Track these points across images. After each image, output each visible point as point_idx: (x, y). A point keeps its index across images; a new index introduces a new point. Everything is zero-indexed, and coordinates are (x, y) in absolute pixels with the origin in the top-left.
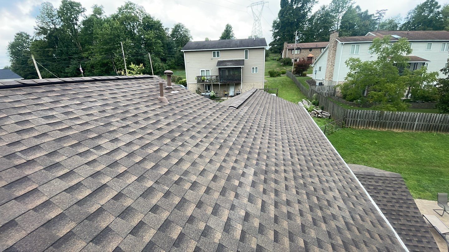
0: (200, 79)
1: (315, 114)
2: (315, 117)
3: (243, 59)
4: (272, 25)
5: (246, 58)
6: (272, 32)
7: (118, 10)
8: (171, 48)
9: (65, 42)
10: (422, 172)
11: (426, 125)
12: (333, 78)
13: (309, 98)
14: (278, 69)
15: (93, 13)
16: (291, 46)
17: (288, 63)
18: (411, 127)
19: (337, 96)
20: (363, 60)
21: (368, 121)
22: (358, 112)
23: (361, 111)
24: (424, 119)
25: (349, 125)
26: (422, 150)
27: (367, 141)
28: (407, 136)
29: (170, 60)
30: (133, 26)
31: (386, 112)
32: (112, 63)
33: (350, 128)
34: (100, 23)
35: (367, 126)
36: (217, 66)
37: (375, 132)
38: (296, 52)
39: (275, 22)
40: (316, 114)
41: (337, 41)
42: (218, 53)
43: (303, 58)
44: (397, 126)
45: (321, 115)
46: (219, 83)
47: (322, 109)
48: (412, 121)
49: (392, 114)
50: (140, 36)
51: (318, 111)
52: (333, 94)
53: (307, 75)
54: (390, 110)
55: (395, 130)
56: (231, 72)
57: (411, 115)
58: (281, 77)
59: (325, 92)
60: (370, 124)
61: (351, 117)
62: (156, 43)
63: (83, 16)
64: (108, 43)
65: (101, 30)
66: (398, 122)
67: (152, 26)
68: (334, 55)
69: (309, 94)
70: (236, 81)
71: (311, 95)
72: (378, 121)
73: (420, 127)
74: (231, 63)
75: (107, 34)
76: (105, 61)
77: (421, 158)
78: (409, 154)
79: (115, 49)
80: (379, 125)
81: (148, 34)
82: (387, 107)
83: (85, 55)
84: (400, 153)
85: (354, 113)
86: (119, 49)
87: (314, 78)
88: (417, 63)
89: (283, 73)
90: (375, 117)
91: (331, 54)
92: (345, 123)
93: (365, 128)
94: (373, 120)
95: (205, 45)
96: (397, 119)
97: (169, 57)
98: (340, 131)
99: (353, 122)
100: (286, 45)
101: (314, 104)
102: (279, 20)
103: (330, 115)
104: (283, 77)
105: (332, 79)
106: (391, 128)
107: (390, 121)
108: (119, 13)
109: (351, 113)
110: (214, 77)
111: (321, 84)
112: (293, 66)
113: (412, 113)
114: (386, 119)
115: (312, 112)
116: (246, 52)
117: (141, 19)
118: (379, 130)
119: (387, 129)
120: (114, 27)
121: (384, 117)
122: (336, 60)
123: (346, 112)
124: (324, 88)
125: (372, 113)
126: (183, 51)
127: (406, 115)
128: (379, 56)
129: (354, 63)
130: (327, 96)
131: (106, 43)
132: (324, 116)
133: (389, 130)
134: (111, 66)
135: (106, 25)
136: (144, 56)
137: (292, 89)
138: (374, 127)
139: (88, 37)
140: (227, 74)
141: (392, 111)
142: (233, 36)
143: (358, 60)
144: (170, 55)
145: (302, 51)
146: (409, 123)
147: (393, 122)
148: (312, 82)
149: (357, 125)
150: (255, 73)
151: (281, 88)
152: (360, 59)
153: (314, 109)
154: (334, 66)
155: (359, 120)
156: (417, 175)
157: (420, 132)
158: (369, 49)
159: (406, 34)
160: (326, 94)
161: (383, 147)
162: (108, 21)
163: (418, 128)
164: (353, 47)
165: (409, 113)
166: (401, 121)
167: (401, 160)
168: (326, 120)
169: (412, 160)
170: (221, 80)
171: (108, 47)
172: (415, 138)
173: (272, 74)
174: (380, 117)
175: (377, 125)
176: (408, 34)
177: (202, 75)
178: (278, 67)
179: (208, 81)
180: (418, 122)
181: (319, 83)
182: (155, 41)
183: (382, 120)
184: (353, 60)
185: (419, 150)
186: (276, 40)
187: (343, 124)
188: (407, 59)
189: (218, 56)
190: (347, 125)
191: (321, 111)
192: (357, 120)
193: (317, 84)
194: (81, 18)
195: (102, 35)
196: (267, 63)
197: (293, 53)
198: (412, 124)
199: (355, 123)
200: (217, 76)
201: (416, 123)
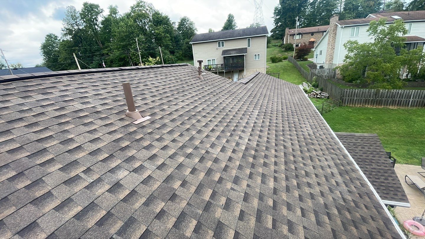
0: (207, 68)
1: (314, 95)
2: (314, 97)
3: (246, 47)
4: (274, 12)
5: (249, 46)
6: (274, 19)
7: (131, 9)
8: (178, 41)
9: (88, 41)
10: (413, 144)
11: (421, 102)
12: (334, 61)
13: (309, 81)
14: (279, 54)
15: (109, 14)
16: (292, 31)
17: (289, 48)
18: (407, 104)
19: (337, 78)
20: (361, 42)
21: (364, 99)
22: (355, 92)
23: (358, 90)
24: (419, 96)
25: (346, 103)
26: (414, 124)
27: (362, 117)
28: (402, 112)
29: (178, 53)
30: (145, 23)
31: (382, 90)
32: (128, 57)
33: (347, 106)
34: (117, 22)
35: (363, 104)
36: (222, 55)
37: (371, 109)
38: (297, 37)
39: (276, 9)
40: (316, 95)
41: (337, 25)
42: (223, 43)
43: (304, 43)
44: (393, 103)
45: (320, 96)
46: (224, 71)
47: (322, 90)
48: (407, 98)
49: (388, 92)
50: (151, 32)
51: (317, 92)
52: (333, 76)
53: (308, 59)
54: (386, 89)
55: (391, 107)
56: (235, 60)
57: (406, 92)
58: (282, 62)
59: (325, 74)
60: (366, 102)
61: (347, 96)
62: (165, 37)
63: (102, 16)
64: (124, 40)
65: (118, 29)
66: (394, 99)
67: (161, 21)
68: (334, 38)
69: (309, 77)
70: (240, 68)
71: (312, 77)
72: (375, 99)
73: (415, 104)
74: (235, 52)
75: (123, 32)
76: (123, 56)
77: (413, 131)
78: (402, 128)
79: (131, 44)
80: (375, 103)
81: (158, 29)
82: (383, 85)
83: (105, 51)
84: (394, 127)
85: (351, 92)
86: (133, 44)
87: (315, 62)
88: (417, 43)
89: (285, 59)
90: (372, 96)
91: (331, 37)
92: (343, 102)
93: (361, 106)
94: (369, 98)
95: (211, 37)
96: (393, 96)
97: (177, 49)
98: (337, 109)
99: (349, 100)
100: (287, 30)
101: (313, 86)
102: (280, 6)
103: (328, 95)
104: (285, 63)
105: (332, 61)
106: (387, 105)
107: (386, 99)
108: (132, 12)
109: (348, 93)
110: (220, 65)
111: (321, 67)
112: (294, 52)
113: (407, 91)
114: (382, 97)
115: (311, 93)
116: (249, 40)
117: (151, 15)
118: (375, 107)
119: (383, 106)
120: (129, 25)
121: (380, 94)
122: (336, 44)
123: (343, 91)
124: (324, 71)
125: (368, 92)
126: (192, 43)
127: (401, 92)
128: (376, 37)
129: (352, 46)
130: (327, 78)
131: (123, 40)
132: (323, 97)
133: (385, 107)
134: (127, 60)
135: (122, 24)
136: (155, 50)
137: (293, 74)
138: (371, 105)
139: (107, 35)
140: (231, 61)
141: (388, 89)
142: (235, 26)
143: (356, 42)
144: (177, 47)
145: (304, 35)
146: (404, 100)
147: (388, 99)
148: (314, 66)
149: (354, 103)
150: (257, 59)
151: (282, 73)
152: (358, 42)
153: (313, 90)
154: (334, 49)
155: (356, 98)
156: (407, 145)
157: (415, 108)
158: (367, 31)
159: (406, 15)
160: (326, 76)
161: (378, 122)
162: (122, 20)
163: (413, 104)
164: (353, 29)
165: (404, 91)
166: (397, 98)
167: (394, 133)
168: (325, 100)
169: (405, 133)
170: (226, 67)
171: (125, 43)
172: (410, 113)
173: (274, 60)
174: (376, 95)
175: (373, 102)
176: (408, 14)
177: (209, 64)
178: (281, 52)
179: (214, 69)
180: (413, 99)
181: (320, 66)
182: (164, 35)
183: (378, 97)
184: (352, 43)
185: (412, 124)
186: (277, 26)
187: (340, 103)
188: (403, 40)
189: (223, 46)
190: (344, 103)
191: (320, 92)
192: (353, 99)
193: (318, 67)
194: (100, 19)
195: (119, 33)
196: (269, 49)
197: (294, 39)
198: (407, 100)
199: (351, 101)
200: (222, 65)
201: (411, 100)
